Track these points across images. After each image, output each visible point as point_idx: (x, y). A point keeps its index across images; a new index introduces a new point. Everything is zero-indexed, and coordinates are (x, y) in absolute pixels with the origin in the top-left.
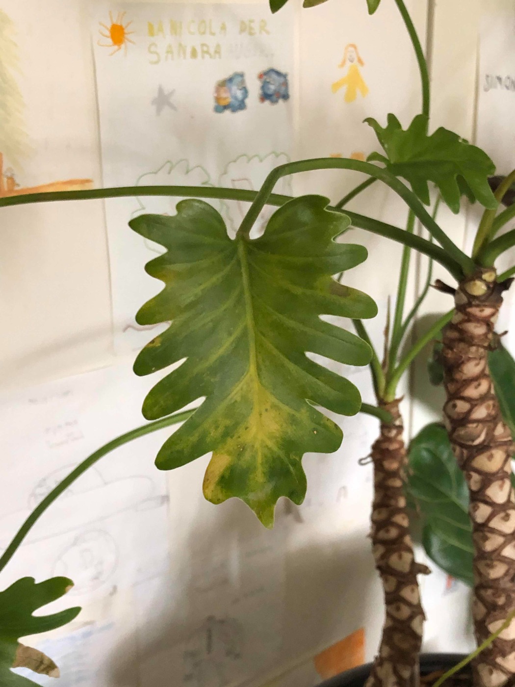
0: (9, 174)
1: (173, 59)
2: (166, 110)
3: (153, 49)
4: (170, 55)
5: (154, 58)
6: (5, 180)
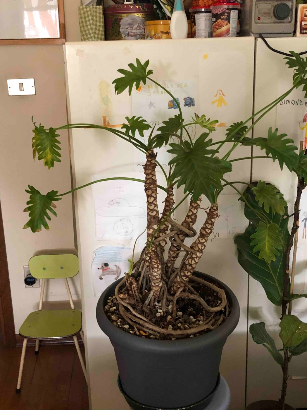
0: (108, 122)
1: (155, 94)
2: (152, 107)
3: (149, 92)
4: (154, 93)
5: (150, 94)
6: (107, 123)
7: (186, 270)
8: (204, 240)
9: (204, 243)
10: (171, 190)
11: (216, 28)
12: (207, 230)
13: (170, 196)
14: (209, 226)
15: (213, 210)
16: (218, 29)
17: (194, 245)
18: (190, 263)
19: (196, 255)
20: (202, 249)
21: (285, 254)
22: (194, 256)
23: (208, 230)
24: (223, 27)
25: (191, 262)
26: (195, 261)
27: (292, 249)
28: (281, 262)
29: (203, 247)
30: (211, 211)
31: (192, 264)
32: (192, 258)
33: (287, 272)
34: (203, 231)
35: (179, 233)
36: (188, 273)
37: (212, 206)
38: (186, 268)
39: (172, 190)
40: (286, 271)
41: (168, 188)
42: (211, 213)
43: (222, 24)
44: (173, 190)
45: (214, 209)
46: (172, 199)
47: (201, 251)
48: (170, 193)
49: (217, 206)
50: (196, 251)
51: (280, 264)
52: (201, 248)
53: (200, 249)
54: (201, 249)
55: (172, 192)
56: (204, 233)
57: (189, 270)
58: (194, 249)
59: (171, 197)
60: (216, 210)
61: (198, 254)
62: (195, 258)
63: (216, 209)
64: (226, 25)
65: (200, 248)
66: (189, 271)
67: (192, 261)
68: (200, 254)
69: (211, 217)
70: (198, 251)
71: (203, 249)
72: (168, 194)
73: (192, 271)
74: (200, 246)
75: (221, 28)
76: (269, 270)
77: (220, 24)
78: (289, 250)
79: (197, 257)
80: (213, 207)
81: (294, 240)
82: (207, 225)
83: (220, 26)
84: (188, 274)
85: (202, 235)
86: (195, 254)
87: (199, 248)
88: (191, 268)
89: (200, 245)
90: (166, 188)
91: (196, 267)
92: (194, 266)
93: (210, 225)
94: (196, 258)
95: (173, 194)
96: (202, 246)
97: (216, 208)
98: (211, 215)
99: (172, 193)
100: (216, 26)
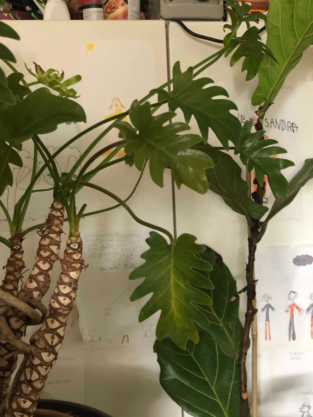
7: (20, 396)
8: (56, 324)
9: (58, 331)
10: (17, 242)
11: (108, 12)
12: (61, 299)
13: (15, 253)
14: (64, 288)
15: (71, 251)
16: (109, 13)
17: (36, 337)
18: (29, 378)
19: (41, 359)
20: (54, 344)
21: (238, 362)
22: (36, 361)
23: (64, 299)
24: (118, 8)
25: (31, 376)
26: (39, 373)
27: (250, 351)
28: (233, 380)
29: (56, 339)
30: (68, 254)
31: (33, 379)
32: (33, 367)
33: (244, 396)
34: (54, 302)
35: (11, 313)
36: (25, 402)
37: (69, 242)
38: (21, 392)
39: (19, 243)
40: (241, 394)
41: (11, 239)
42: (68, 259)
43: (116, 5)
44: (21, 242)
45: (72, 249)
46: (21, 260)
47: (51, 349)
48: (15, 248)
49: (79, 241)
50: (40, 349)
51: (232, 383)
52: (52, 342)
53: (48, 344)
54: (51, 344)
55: (21, 246)
56: (56, 305)
57: (27, 395)
58: (36, 346)
59: (18, 256)
60: (76, 250)
61: (44, 355)
62: (38, 365)
63: (76, 247)
64: (121, 6)
65: (49, 341)
66: (27, 397)
67: (31, 373)
68: (49, 355)
69: (68, 268)
70: (45, 350)
71: (56, 345)
72: (12, 249)
73: (33, 397)
74: (48, 336)
75: (114, 11)
76: (213, 395)
77: (112, 5)
78: (244, 355)
79: (43, 363)
80: (71, 243)
81: (250, 336)
82: (61, 287)
83: (114, 8)
84: (26, 404)
85: (52, 312)
86: (37, 357)
87: (46, 342)
88: (30, 389)
89: (48, 334)
90: (7, 239)
91: (43, 387)
92: (38, 385)
93: (68, 287)
94: (41, 365)
95: (22, 250)
96: (53, 338)
97: (77, 245)
98: (68, 262)
99: (19, 247)
100: (108, 9)
